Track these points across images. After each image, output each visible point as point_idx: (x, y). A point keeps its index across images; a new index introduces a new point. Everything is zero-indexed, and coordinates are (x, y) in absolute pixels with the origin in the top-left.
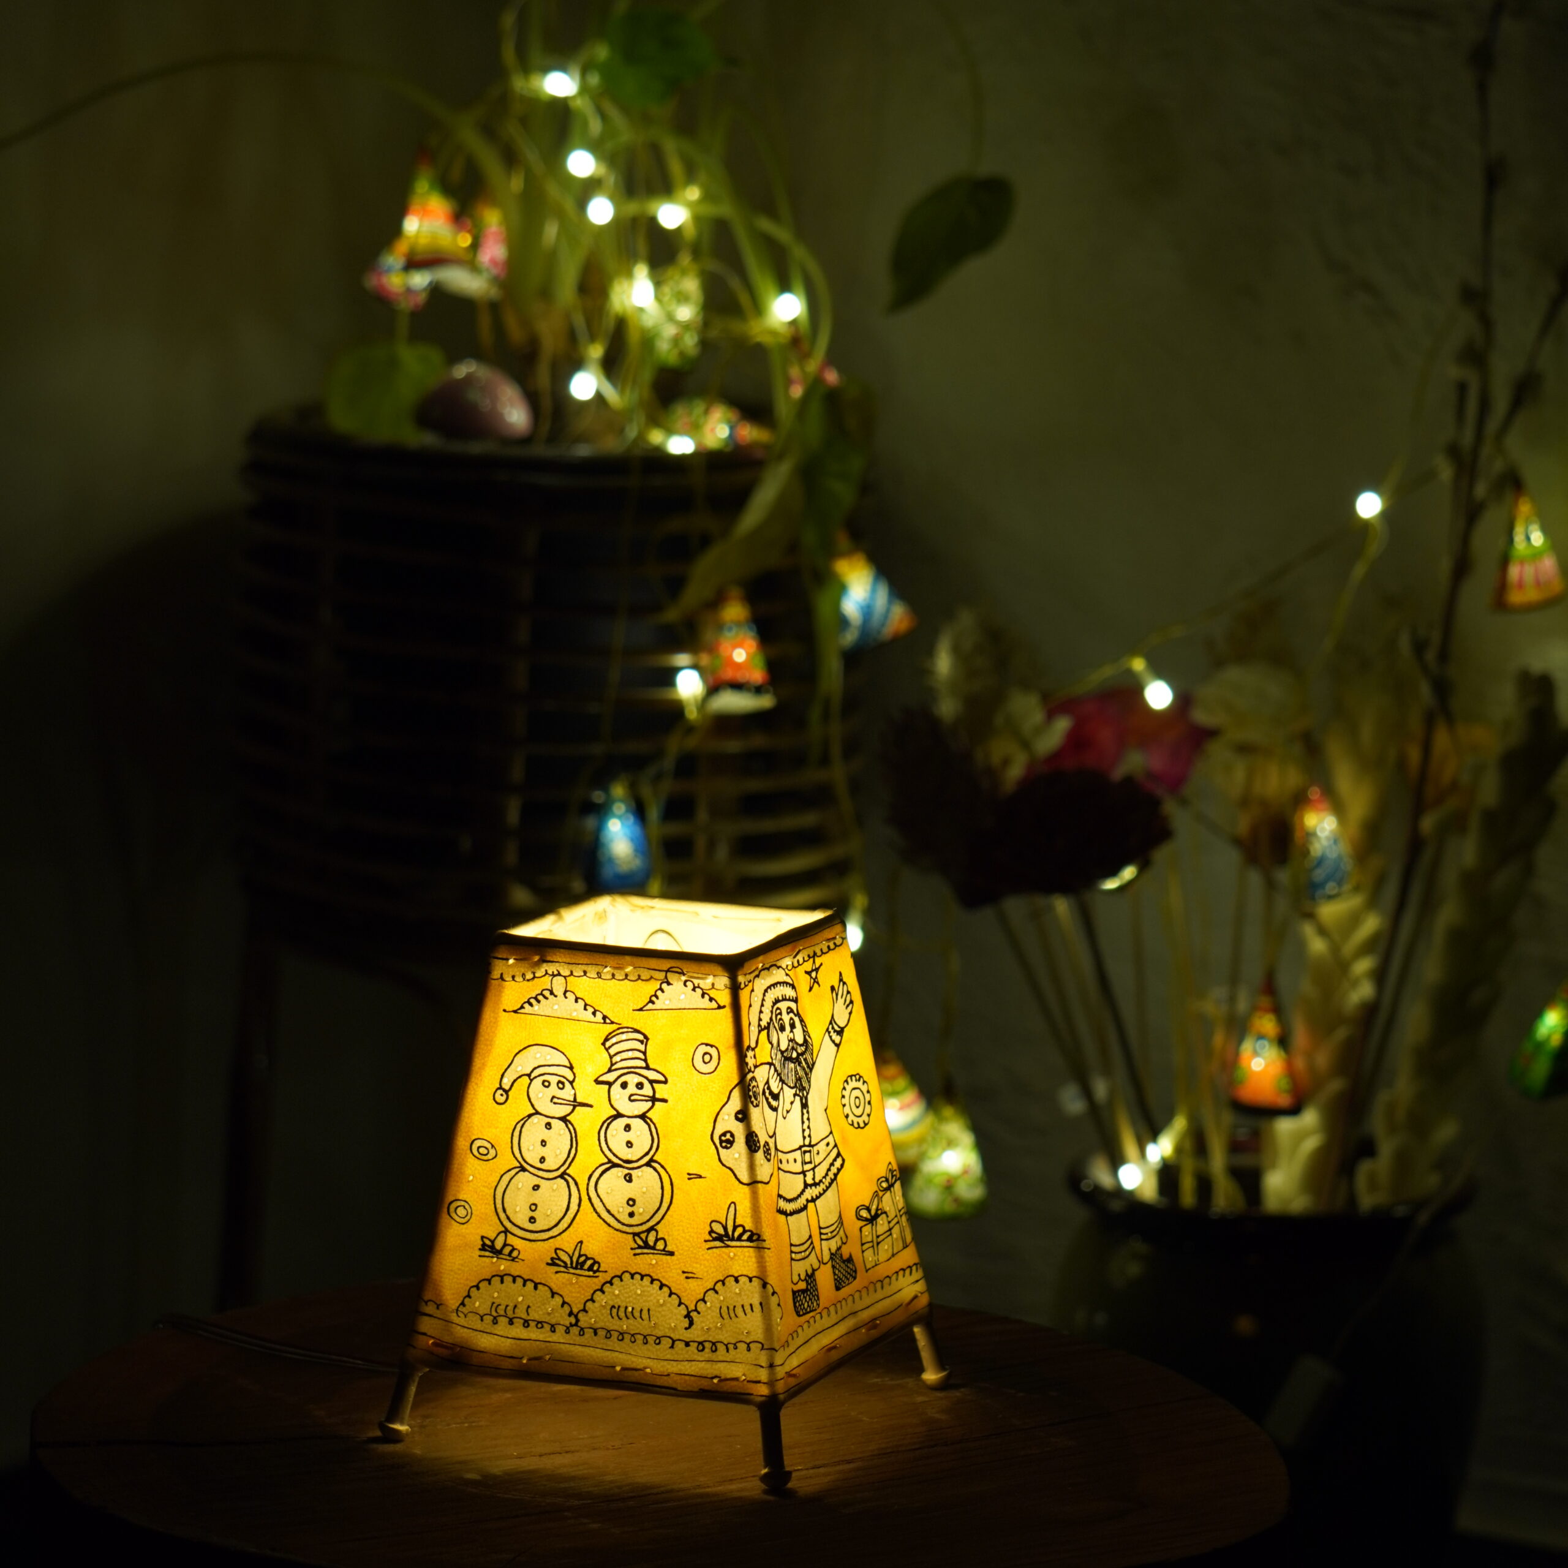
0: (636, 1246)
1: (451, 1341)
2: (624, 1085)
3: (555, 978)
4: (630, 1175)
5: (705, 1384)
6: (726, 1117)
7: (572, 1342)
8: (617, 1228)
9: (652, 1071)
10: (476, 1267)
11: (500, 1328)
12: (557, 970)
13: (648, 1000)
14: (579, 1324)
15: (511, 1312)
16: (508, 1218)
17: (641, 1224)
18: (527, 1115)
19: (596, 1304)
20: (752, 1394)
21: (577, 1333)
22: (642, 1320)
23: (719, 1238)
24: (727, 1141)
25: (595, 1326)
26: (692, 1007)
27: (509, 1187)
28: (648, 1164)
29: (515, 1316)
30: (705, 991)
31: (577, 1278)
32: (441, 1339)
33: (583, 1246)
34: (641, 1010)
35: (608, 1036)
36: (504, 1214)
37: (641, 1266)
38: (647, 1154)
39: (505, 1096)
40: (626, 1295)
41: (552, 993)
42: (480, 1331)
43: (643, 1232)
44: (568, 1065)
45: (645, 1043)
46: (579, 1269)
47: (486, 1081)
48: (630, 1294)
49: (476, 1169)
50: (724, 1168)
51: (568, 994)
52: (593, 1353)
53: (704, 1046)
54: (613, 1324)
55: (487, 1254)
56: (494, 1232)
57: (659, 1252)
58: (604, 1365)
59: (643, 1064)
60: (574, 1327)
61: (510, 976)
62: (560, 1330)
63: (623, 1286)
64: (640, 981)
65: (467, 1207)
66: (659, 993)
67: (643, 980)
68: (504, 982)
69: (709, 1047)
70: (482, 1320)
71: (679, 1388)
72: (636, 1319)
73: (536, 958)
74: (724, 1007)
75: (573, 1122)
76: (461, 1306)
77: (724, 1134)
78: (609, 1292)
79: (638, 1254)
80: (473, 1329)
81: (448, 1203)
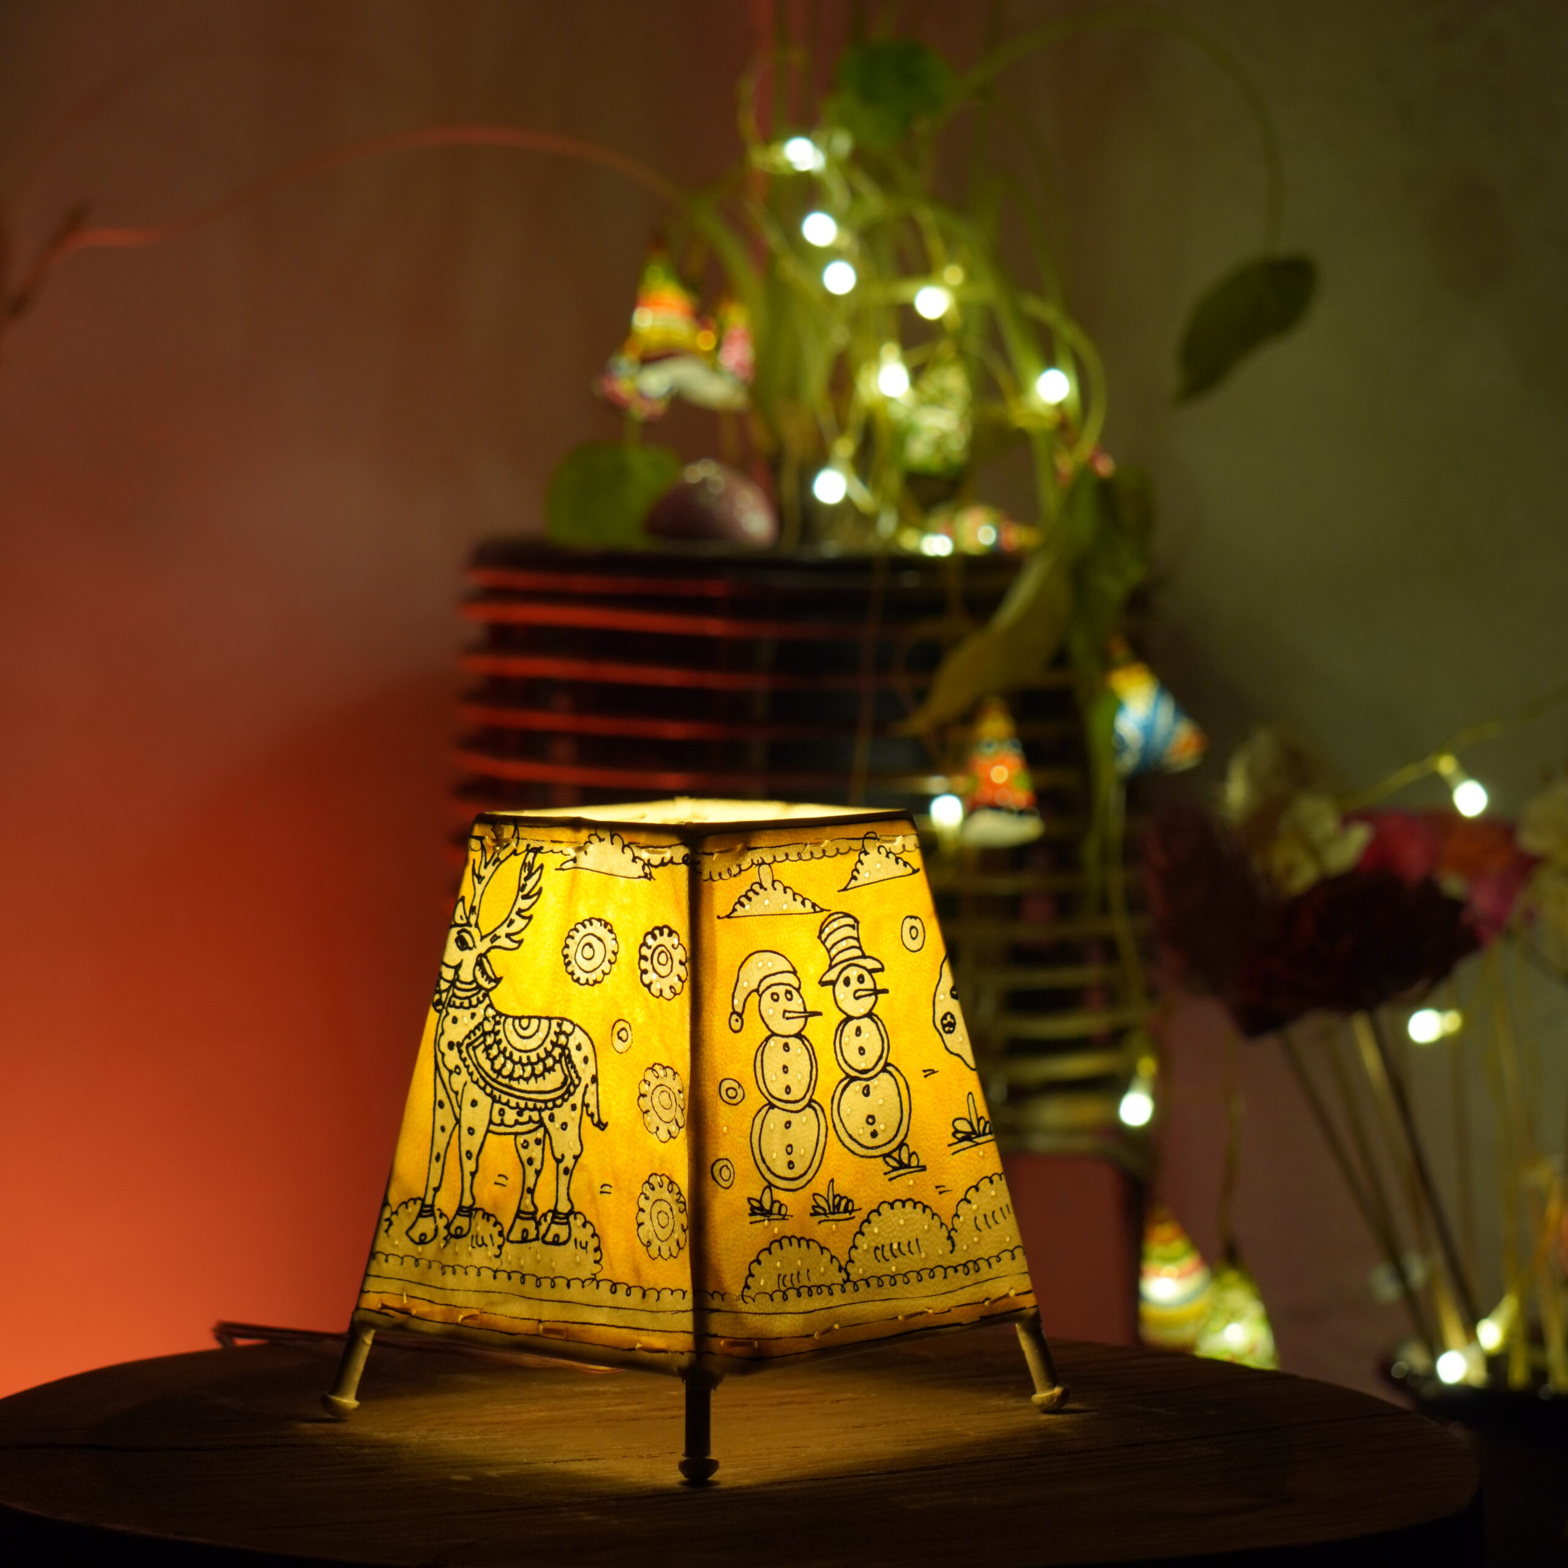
0: (890, 1169)
1: (746, 1336)
2: (847, 982)
3: (761, 868)
4: (867, 1087)
5: (980, 1311)
6: (942, 997)
7: (851, 1302)
8: (862, 1154)
9: (868, 959)
10: (749, 1237)
11: (791, 1304)
12: (761, 858)
13: (850, 876)
14: (851, 1278)
15: (797, 1281)
16: (769, 1169)
17: (889, 1142)
18: (764, 1038)
19: (860, 1250)
20: (1024, 1308)
21: (852, 1289)
22: (912, 1254)
23: (967, 1137)
24: (949, 1026)
25: (866, 1276)
26: (890, 877)
27: (763, 1131)
28: (884, 1070)
29: (801, 1285)
30: (897, 856)
31: (837, 1225)
32: (735, 1336)
33: (835, 1184)
34: (845, 889)
35: (821, 927)
36: (764, 1165)
37: (900, 1191)
38: (880, 1057)
39: (740, 1020)
40: (887, 1230)
41: (762, 887)
42: (773, 1314)
43: (894, 1150)
44: (791, 970)
45: (856, 927)
46: (837, 1213)
47: (720, 1007)
48: (893, 1227)
49: (728, 1117)
50: (953, 1056)
51: (777, 884)
52: (874, 1308)
53: (909, 919)
54: (881, 1269)
55: (758, 1218)
56: (758, 1190)
57: (915, 1169)
58: (889, 1318)
59: (858, 953)
60: (848, 1283)
61: (717, 874)
62: (837, 1289)
63: (883, 1221)
64: (839, 855)
65: (729, 1166)
66: (859, 866)
67: (842, 854)
68: (713, 882)
69: (913, 920)
70: (772, 1300)
71: (964, 1322)
72: (905, 1255)
73: (739, 847)
74: (918, 870)
75: (808, 1037)
76: (746, 1289)
77: (944, 1017)
78: (869, 1232)
79: (895, 1178)
80: (765, 1314)
81: (710, 1165)
